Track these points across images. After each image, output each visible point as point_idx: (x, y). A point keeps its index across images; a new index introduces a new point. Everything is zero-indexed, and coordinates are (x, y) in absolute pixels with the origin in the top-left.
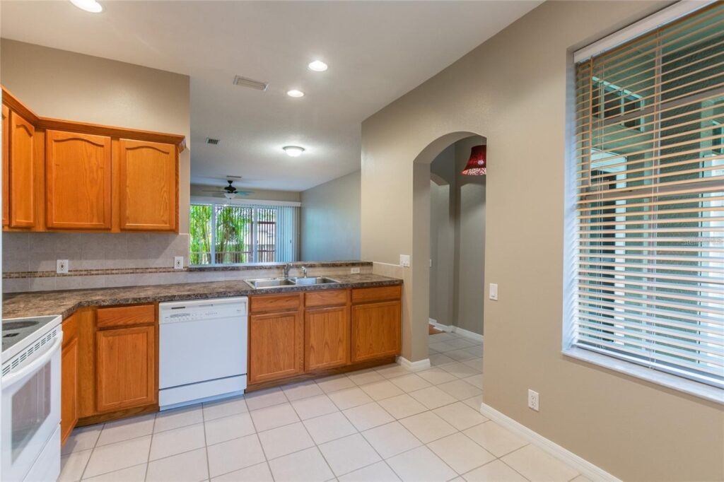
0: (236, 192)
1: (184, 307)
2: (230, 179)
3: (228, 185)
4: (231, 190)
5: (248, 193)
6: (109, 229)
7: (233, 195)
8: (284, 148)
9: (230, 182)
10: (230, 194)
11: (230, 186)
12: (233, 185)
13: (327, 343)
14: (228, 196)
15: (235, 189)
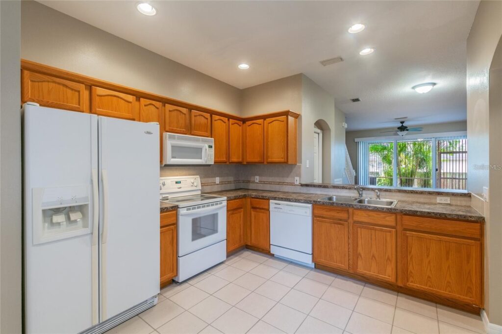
0: (407, 130)
1: (279, 204)
2: (402, 120)
3: (400, 125)
4: (402, 128)
5: (418, 129)
6: (263, 163)
7: (405, 132)
8: (413, 88)
9: (402, 122)
10: (403, 132)
11: (402, 125)
12: (404, 124)
13: (373, 256)
14: (400, 133)
15: (406, 127)
